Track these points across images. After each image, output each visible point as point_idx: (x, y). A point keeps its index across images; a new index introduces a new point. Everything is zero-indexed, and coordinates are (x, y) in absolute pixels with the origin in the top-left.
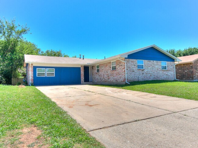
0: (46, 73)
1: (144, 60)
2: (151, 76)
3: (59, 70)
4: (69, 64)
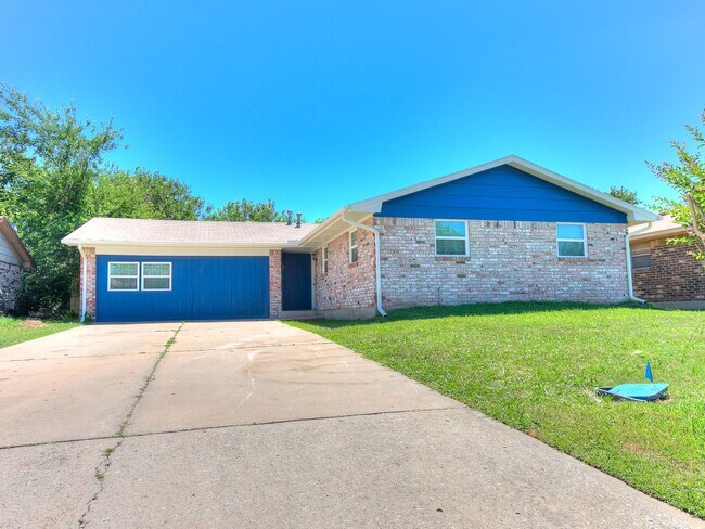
0: (141, 278)
1: (466, 221)
2: (500, 283)
3: (186, 266)
4: (217, 247)
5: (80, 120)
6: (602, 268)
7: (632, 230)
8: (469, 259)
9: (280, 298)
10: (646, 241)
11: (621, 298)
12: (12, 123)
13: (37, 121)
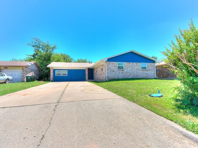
0: (62, 73)
1: (124, 63)
2: (130, 74)
3: (70, 71)
4: (76, 67)
5: (50, 43)
6: (150, 72)
7: (156, 64)
8: (124, 70)
9: (88, 77)
10: (159, 66)
11: (153, 77)
12: (37, 44)
13: (42, 44)
